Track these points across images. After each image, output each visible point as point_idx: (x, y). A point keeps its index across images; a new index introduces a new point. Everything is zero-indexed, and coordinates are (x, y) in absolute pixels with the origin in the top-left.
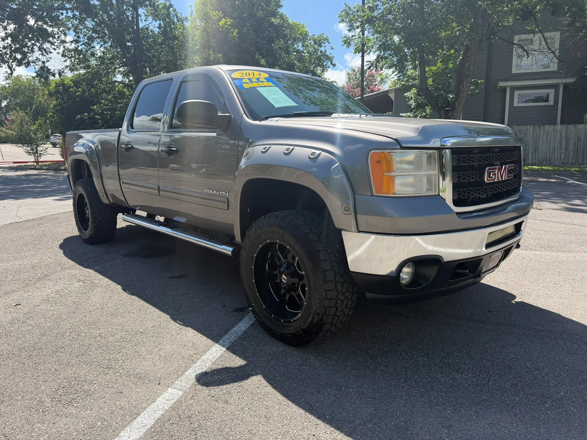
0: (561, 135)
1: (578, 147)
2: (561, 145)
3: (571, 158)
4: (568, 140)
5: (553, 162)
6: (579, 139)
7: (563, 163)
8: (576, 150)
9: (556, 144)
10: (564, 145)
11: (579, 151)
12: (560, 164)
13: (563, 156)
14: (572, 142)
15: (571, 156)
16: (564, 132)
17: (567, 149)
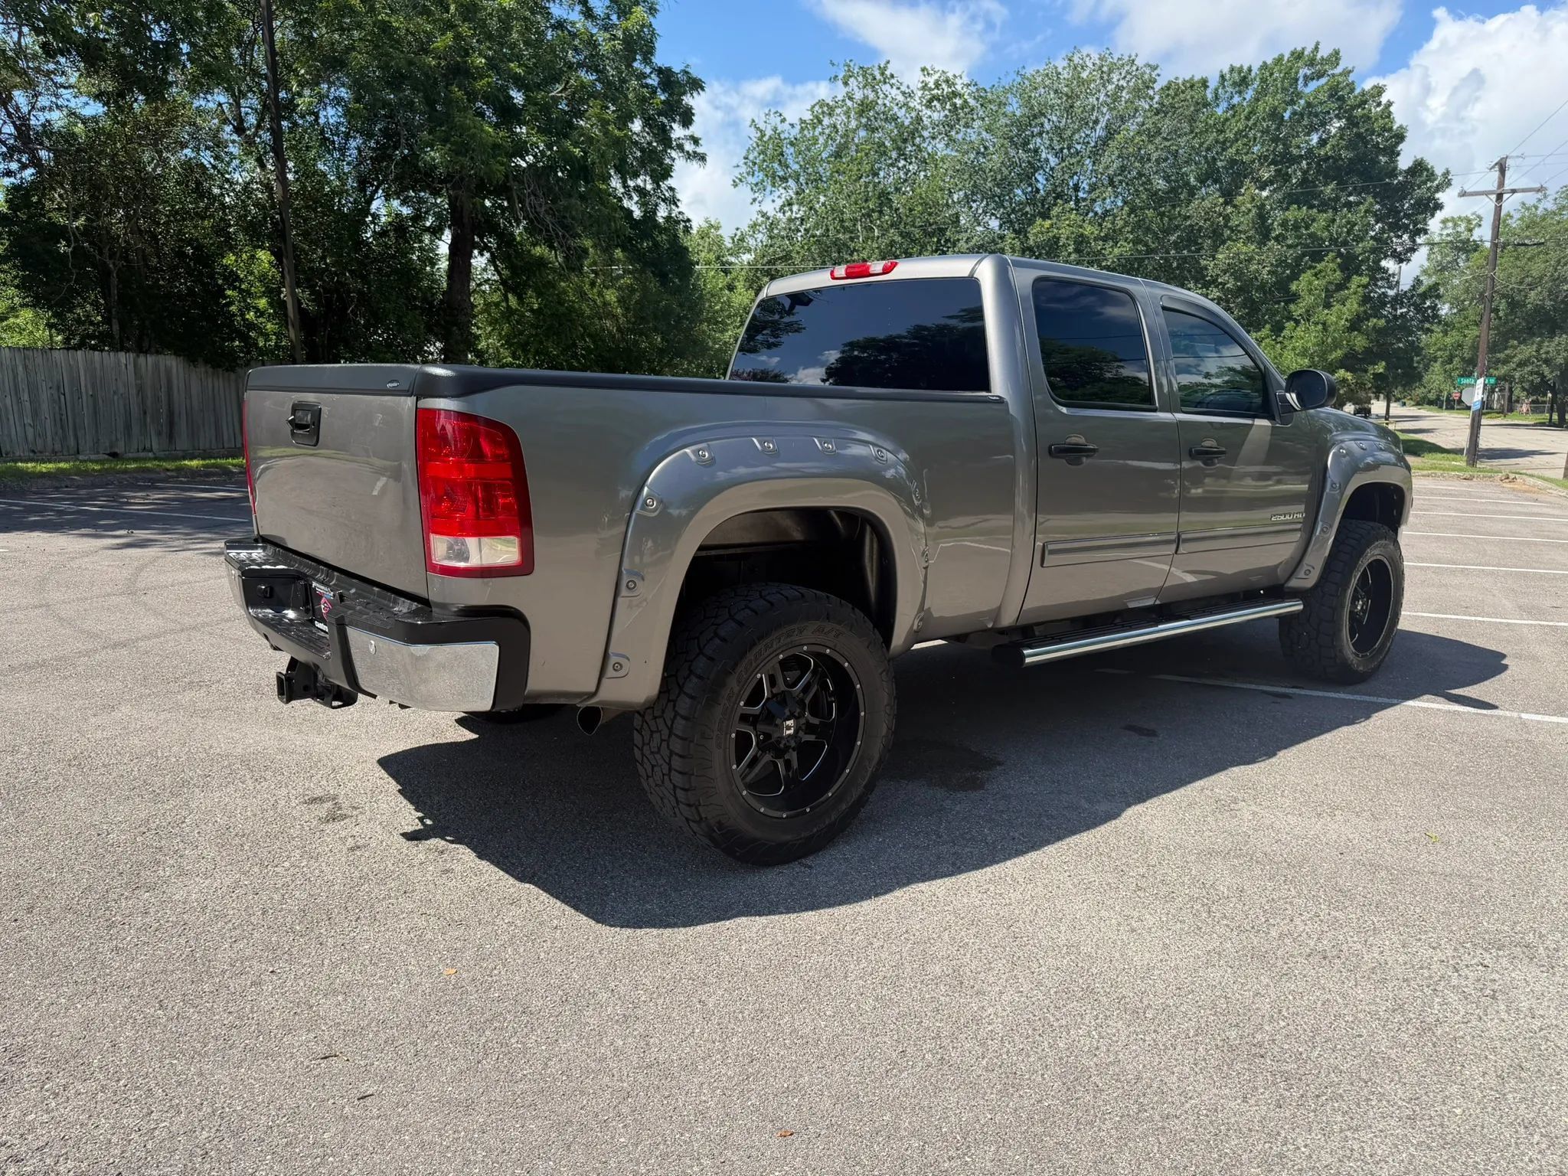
0: (15, 377)
1: (60, 408)
2: (19, 401)
3: (49, 438)
4: (33, 389)
5: (8, 449)
6: (58, 388)
7: (33, 451)
8: (58, 417)
9: (8, 401)
10: (28, 404)
11: (64, 417)
12: (27, 454)
13: (30, 431)
14: (44, 396)
15: (49, 434)
16: (20, 368)
17: (35, 413)
